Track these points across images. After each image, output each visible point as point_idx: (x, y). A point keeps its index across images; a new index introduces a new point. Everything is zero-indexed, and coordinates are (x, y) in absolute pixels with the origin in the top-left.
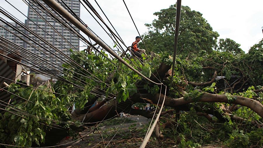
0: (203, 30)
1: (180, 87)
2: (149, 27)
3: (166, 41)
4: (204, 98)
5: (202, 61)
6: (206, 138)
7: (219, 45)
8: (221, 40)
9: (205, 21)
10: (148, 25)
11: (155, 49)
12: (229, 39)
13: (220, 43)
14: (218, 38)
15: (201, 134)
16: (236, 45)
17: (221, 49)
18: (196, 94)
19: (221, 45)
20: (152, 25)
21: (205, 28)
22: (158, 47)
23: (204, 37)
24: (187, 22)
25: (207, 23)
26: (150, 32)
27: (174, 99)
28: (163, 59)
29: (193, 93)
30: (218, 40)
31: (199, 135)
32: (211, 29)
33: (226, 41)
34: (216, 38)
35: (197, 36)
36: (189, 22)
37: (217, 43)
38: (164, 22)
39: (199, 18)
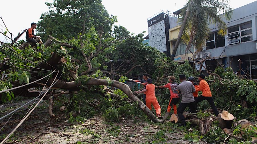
0: (100, 16)
1: (72, 71)
2: (49, 7)
3: (66, 23)
4: (90, 82)
5: (96, 45)
6: (91, 112)
7: (113, 30)
8: (115, 27)
9: (104, 7)
10: (48, 4)
11: (55, 29)
12: (122, 27)
13: (114, 29)
14: (113, 24)
15: (87, 110)
16: (126, 32)
17: (115, 34)
18: (85, 79)
19: (115, 31)
20: (53, 4)
21: (103, 14)
22: (59, 28)
23: (101, 23)
24: (87, 7)
25: (105, 9)
26: (51, 12)
27: (66, 82)
28: (56, 49)
29: (82, 78)
30: (113, 27)
31: (86, 110)
32: (108, 16)
33: (119, 28)
34: (111, 25)
35: (95, 21)
36: (89, 7)
37: (112, 29)
38: (65, 3)
39: (98, 5)
